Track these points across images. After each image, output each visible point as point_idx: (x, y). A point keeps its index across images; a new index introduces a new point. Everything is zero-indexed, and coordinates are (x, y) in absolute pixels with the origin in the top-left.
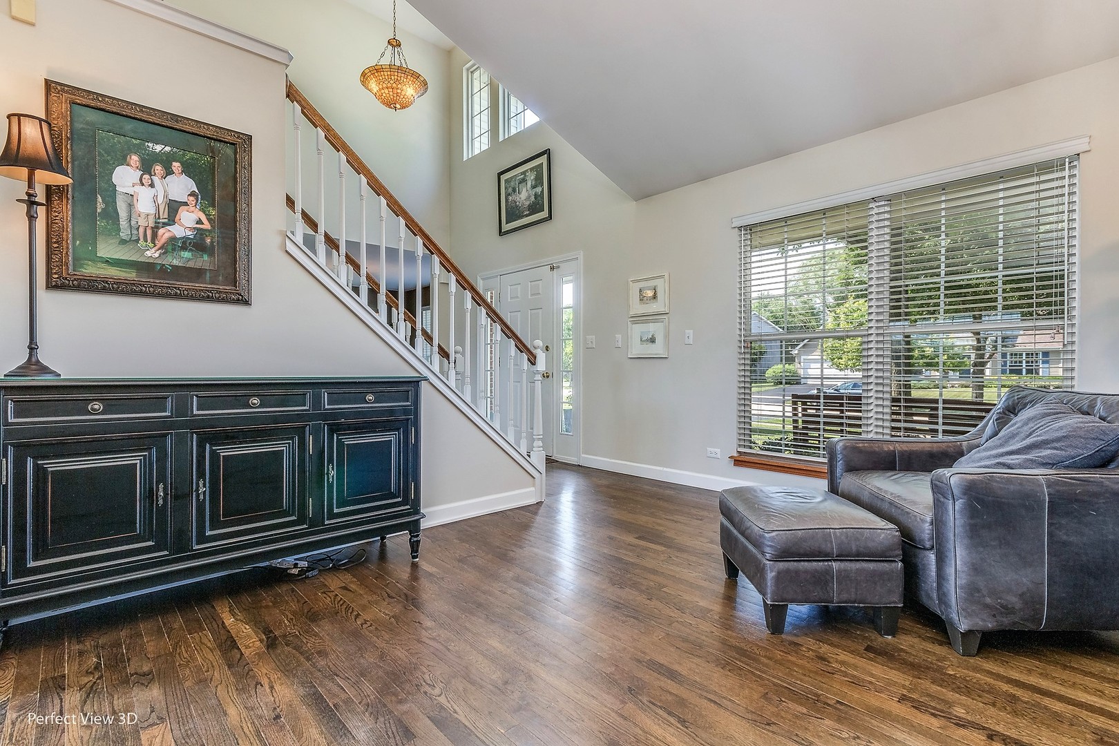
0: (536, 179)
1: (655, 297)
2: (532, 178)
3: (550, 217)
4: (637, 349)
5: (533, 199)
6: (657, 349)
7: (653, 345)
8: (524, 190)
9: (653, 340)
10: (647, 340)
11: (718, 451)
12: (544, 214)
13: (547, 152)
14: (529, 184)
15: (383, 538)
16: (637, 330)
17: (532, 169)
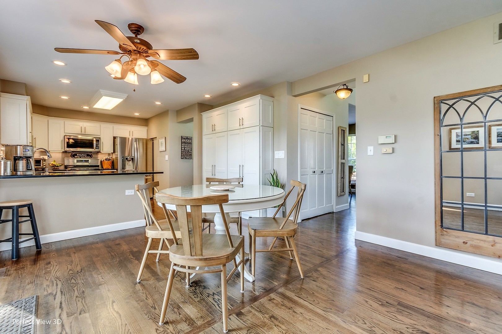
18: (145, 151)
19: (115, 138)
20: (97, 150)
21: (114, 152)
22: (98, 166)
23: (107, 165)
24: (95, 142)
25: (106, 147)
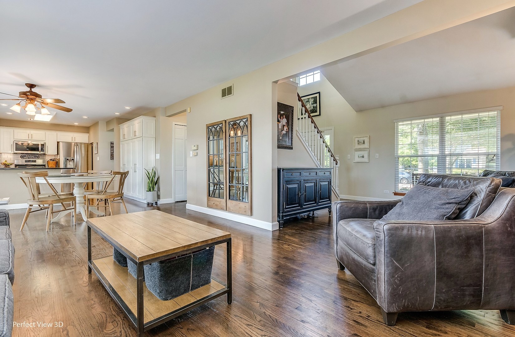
0: (314, 101)
1: (364, 143)
2: (312, 101)
3: (320, 115)
4: (357, 159)
5: (312, 108)
6: (366, 159)
7: (363, 158)
8: (308, 105)
9: (363, 157)
10: (361, 157)
11: (388, 191)
12: (318, 113)
13: (319, 93)
14: (311, 103)
15: (313, 212)
16: (358, 154)
17: (312, 98)
18: (86, 154)
19: (58, 143)
20: (42, 152)
21: (58, 154)
22: (45, 166)
23: (52, 165)
24: (40, 146)
25: (51, 150)
